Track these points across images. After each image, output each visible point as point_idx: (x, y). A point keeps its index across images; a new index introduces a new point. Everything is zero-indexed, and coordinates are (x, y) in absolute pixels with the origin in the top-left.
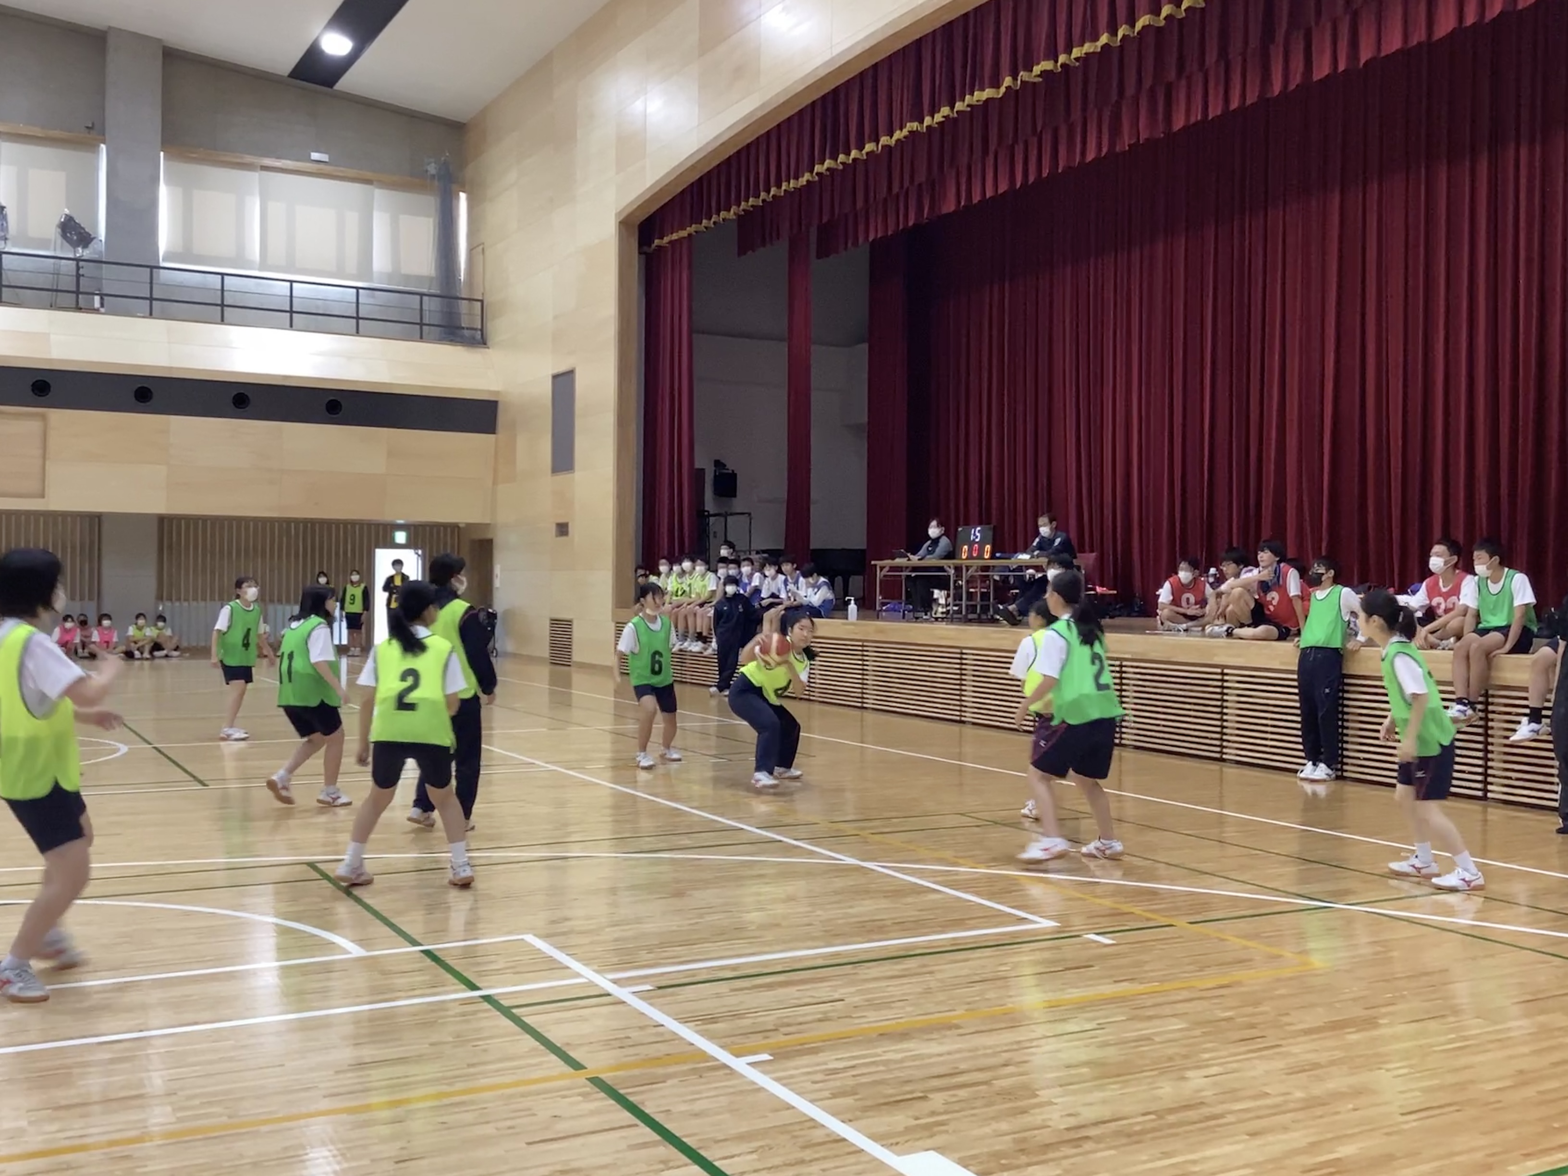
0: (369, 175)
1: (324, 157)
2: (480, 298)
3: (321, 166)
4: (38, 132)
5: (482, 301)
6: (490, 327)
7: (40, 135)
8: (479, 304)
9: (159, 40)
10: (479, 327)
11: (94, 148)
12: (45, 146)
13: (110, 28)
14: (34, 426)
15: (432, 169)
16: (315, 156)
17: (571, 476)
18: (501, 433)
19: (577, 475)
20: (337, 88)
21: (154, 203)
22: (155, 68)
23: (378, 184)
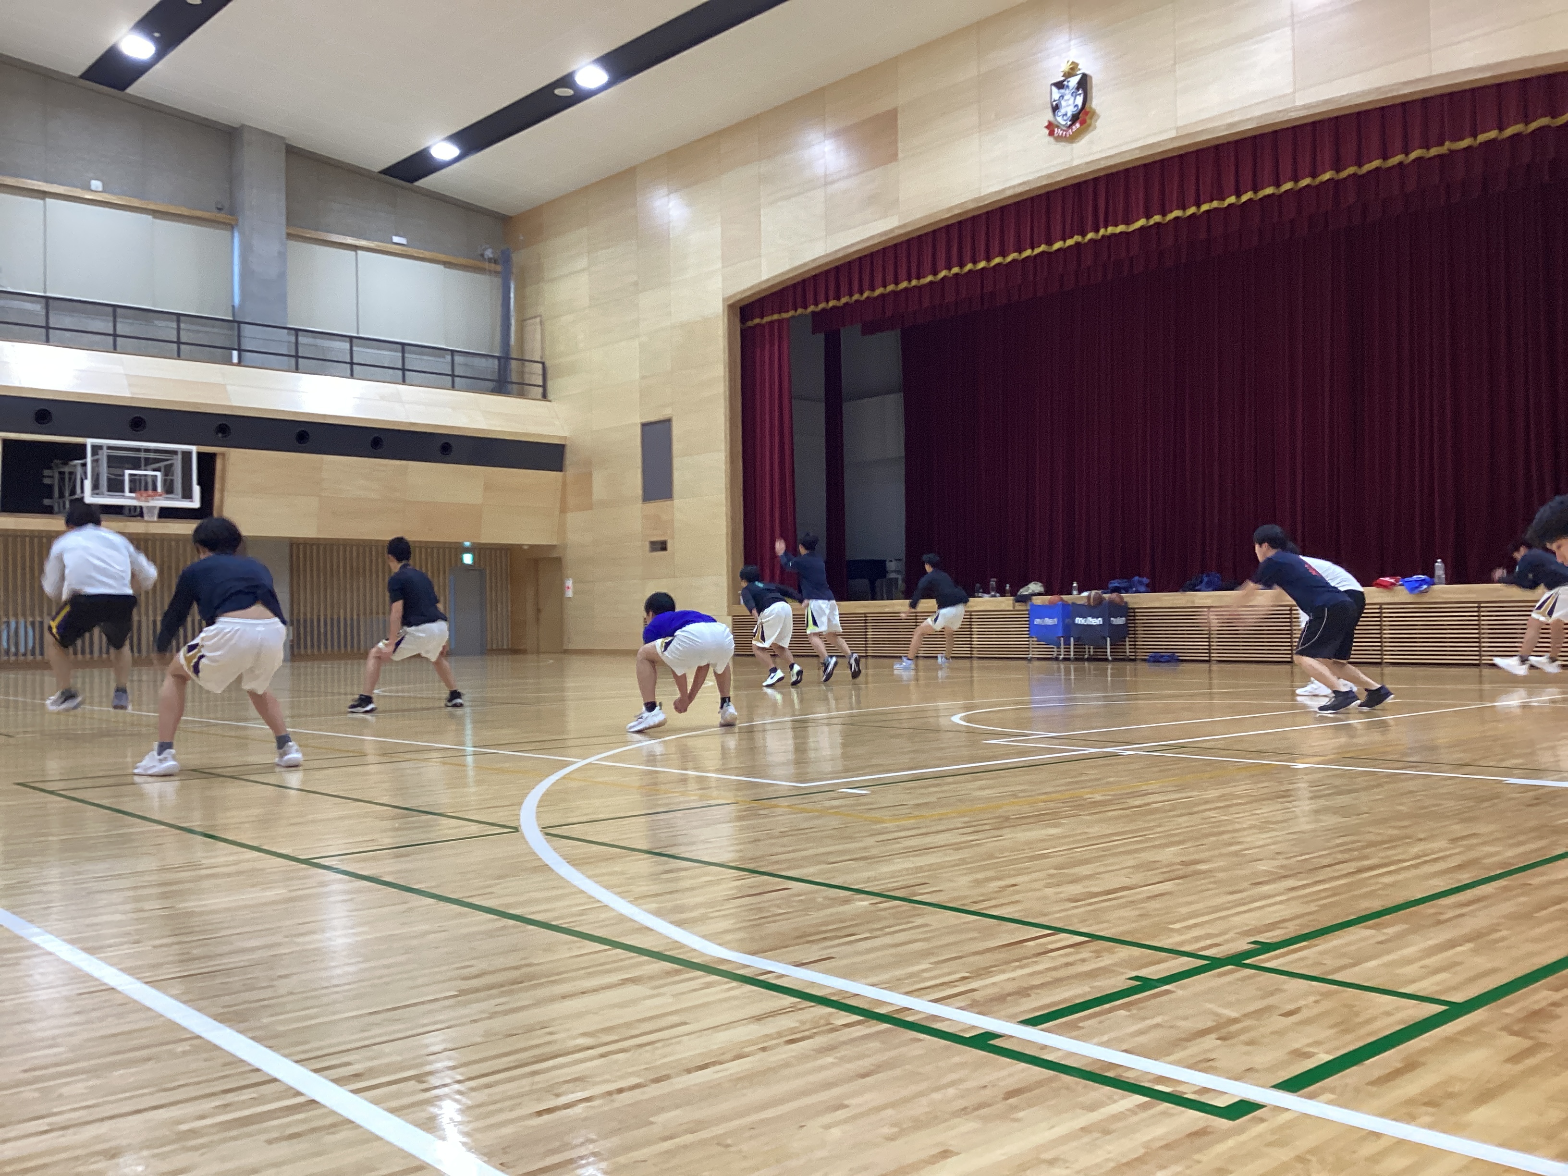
0: (441, 256)
1: (403, 241)
2: (539, 360)
3: (404, 248)
4: (185, 211)
5: (543, 363)
6: (549, 383)
7: (186, 214)
8: (540, 365)
9: (282, 138)
10: (541, 383)
11: (229, 228)
12: (189, 223)
13: (243, 126)
15: (489, 253)
16: (396, 239)
17: (669, 503)
18: (571, 470)
19: (677, 502)
20: (417, 183)
21: (282, 276)
22: (280, 161)
23: (447, 264)
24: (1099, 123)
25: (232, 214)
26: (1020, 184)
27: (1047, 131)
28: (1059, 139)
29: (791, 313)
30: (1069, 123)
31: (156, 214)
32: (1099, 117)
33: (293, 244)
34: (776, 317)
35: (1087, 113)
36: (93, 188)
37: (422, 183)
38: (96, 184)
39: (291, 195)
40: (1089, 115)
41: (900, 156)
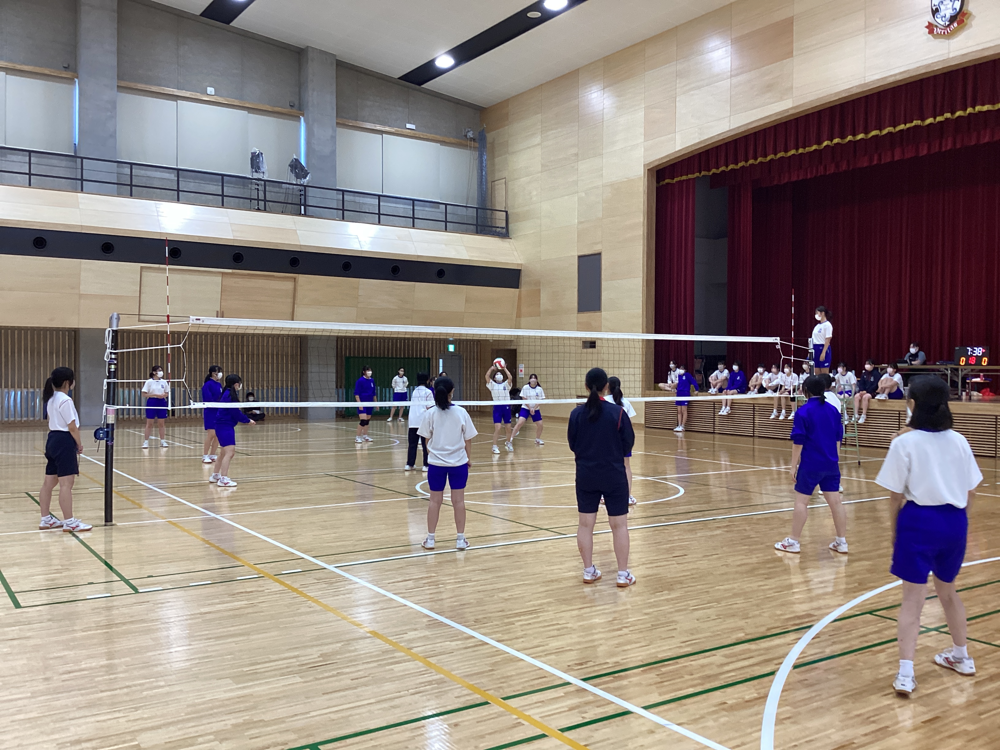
0: (438, 137)
1: (413, 127)
3: (413, 132)
4: (269, 108)
5: (507, 212)
6: (511, 226)
7: (270, 110)
8: (504, 213)
9: (334, 56)
10: (504, 225)
11: (297, 118)
13: (307, 47)
14: (289, 285)
15: (470, 135)
16: (408, 126)
17: (598, 314)
18: (524, 288)
19: (604, 313)
20: (423, 86)
21: (334, 152)
22: (332, 71)
23: (443, 143)
24: (974, 23)
25: (300, 110)
26: (901, 73)
27: (927, 30)
28: (938, 36)
29: (697, 174)
30: (947, 23)
31: (250, 110)
32: (975, 17)
33: (340, 130)
34: (684, 178)
35: (964, 14)
36: (208, 93)
37: (427, 85)
38: (211, 90)
39: (339, 95)
40: (967, 16)
41: (794, 53)
